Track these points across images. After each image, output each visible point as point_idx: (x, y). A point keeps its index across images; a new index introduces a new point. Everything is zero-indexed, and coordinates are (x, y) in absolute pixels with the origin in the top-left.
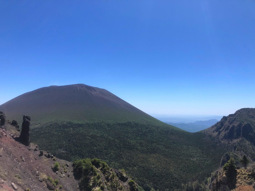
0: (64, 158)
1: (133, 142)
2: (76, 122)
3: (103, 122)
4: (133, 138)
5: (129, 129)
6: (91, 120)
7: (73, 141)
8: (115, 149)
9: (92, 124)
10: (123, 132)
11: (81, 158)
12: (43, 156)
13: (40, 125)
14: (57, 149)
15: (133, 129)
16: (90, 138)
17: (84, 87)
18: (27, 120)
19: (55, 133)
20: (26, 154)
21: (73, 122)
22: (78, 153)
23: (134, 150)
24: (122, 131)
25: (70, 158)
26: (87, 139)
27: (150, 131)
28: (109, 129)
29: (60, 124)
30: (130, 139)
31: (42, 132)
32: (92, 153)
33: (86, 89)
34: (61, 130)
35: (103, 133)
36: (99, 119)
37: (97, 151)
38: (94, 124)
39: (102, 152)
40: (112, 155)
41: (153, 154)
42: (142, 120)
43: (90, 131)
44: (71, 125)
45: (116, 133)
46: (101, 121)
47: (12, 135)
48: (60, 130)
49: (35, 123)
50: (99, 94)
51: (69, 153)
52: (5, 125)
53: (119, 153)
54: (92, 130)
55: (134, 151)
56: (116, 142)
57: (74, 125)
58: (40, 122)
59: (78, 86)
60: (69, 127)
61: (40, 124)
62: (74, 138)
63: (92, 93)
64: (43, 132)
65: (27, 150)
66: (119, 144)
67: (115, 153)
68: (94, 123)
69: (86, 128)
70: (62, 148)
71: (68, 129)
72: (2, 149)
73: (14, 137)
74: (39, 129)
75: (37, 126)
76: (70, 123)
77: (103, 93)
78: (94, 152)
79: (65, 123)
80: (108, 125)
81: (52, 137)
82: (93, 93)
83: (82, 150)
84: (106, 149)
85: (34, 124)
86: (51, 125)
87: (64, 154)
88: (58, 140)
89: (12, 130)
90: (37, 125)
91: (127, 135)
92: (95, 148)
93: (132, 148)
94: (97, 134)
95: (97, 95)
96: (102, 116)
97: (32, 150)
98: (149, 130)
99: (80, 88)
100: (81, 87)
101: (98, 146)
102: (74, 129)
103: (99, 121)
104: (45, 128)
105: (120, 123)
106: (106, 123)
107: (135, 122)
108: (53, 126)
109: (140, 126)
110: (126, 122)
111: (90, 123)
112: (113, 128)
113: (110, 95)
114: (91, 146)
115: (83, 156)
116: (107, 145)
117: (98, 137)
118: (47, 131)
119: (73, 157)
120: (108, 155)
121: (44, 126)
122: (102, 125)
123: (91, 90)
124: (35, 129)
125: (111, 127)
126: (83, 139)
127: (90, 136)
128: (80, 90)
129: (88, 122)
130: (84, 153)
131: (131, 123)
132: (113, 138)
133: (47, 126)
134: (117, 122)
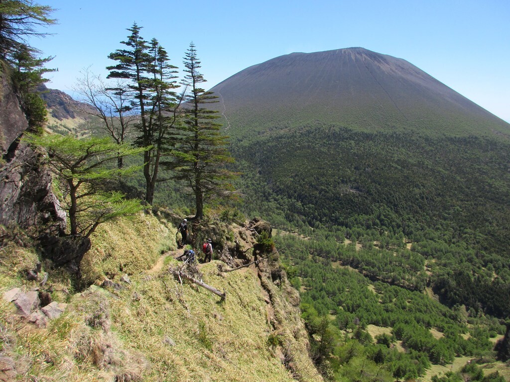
0: (357, 205)
2: (356, 128)
4: (496, 176)
5: (479, 154)
6: (386, 126)
7: (365, 170)
8: (461, 196)
9: (392, 136)
10: (465, 159)
11: (391, 208)
13: (287, 130)
14: (339, 183)
15: (489, 154)
16: (399, 167)
17: (364, 55)
19: (322, 149)
21: (351, 128)
22: (385, 199)
24: (462, 157)
25: (369, 207)
26: (392, 168)
28: (431, 150)
29: (327, 131)
30: (488, 176)
31: (297, 145)
32: (412, 202)
33: (369, 59)
34: (333, 144)
35: (421, 156)
36: (405, 127)
37: (422, 198)
38: (395, 135)
39: (433, 201)
40: (458, 210)
42: (499, 134)
43: (392, 150)
44: (349, 134)
45: (450, 160)
46: (410, 131)
48: (330, 144)
49: (277, 126)
50: (396, 69)
51: (366, 196)
53: (473, 208)
54: (395, 148)
56: (458, 181)
57: (356, 134)
58: (287, 125)
59: (350, 52)
60: (347, 139)
61: (286, 127)
62: (365, 164)
63: (381, 67)
64: (299, 144)
66: (467, 187)
67: (465, 207)
68: (397, 135)
69: (381, 144)
70: (346, 182)
71: (346, 142)
74: (288, 138)
75: (282, 132)
76: (347, 130)
77: (403, 68)
78: (417, 199)
79: (337, 130)
80: (427, 140)
81: (319, 158)
82: (384, 67)
83: (392, 192)
84: (439, 195)
85: (276, 128)
86: (309, 132)
87: (357, 197)
88: (334, 165)
90: (282, 129)
91: (479, 167)
92: (417, 191)
93: (503, 200)
94: (408, 157)
95: (391, 71)
96: (407, 120)
99: (356, 56)
100: (358, 53)
101: (422, 187)
102: (358, 144)
103: (404, 130)
104: (300, 137)
105: (451, 138)
106: (421, 135)
107: (487, 138)
108: (315, 135)
109: (501, 149)
110: (466, 135)
111: (386, 133)
112: (439, 147)
113: (419, 73)
114: (407, 186)
115: (395, 205)
116: (441, 187)
117: (415, 166)
118: (306, 144)
119: (375, 206)
120: (449, 210)
121: (295, 132)
122: (413, 138)
123: (379, 62)
124: (281, 137)
125: (435, 144)
126: (385, 167)
127: (396, 162)
128: (357, 60)
129: (382, 130)
130: (397, 199)
131: (479, 139)
132: (448, 170)
133: (302, 133)
134: (445, 135)
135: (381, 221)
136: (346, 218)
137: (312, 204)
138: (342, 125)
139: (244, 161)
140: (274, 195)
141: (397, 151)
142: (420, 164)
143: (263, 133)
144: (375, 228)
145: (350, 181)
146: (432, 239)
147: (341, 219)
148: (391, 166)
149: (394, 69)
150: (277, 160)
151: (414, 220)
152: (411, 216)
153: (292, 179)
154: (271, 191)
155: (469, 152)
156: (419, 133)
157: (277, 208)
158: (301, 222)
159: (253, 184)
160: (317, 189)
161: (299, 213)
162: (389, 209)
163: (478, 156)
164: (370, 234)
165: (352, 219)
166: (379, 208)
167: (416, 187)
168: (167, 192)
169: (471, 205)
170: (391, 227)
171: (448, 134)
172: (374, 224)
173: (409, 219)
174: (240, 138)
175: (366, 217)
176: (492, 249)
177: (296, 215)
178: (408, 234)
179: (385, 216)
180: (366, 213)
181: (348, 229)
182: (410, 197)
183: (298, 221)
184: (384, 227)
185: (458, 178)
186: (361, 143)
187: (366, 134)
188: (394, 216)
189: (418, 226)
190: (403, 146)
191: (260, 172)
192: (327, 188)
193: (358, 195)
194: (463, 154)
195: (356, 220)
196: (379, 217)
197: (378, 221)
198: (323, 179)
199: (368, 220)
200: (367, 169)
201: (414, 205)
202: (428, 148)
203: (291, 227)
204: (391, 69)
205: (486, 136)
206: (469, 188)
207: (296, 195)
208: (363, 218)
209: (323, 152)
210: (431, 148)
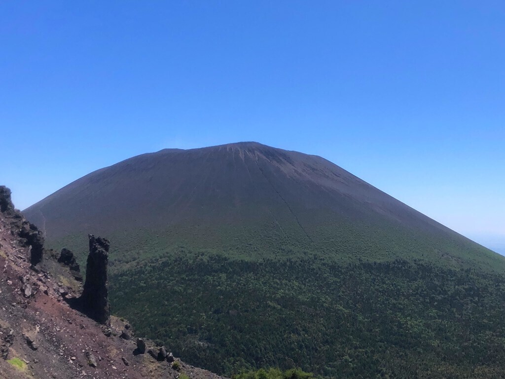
0: (203, 361)
1: (415, 325)
2: (235, 256)
3: (316, 259)
4: (415, 312)
5: (402, 284)
6: (281, 251)
7: (228, 312)
9: (284, 265)
10: (380, 291)
11: (252, 364)
12: (146, 355)
13: (134, 263)
14: (184, 334)
15: (414, 285)
16: (279, 307)
17: (257, 153)
18: (100, 249)
19: (177, 288)
20: (100, 345)
21: (227, 255)
22: (243, 350)
23: (419, 349)
24: (377, 290)
25: (219, 364)
26: (269, 309)
27: (470, 289)
28: (335, 282)
29: (191, 262)
30: (403, 314)
31: (142, 284)
32: (284, 353)
33: (265, 158)
34: (195, 280)
35: (319, 291)
36: (306, 250)
37: (301, 347)
38: (288, 263)
39: (316, 350)
40: (346, 360)
41: (483, 364)
42: (445, 256)
43: (278, 284)
44: (221, 265)
45: (358, 294)
46: (310, 256)
47: (62, 291)
48: (191, 281)
50: (304, 170)
51: (217, 348)
52: (44, 262)
53: (368, 357)
55: (419, 352)
56: (360, 321)
57: (231, 264)
58: (136, 256)
60: (215, 271)
61: (135, 260)
62: (230, 305)
63: (282, 169)
64: (145, 283)
65: (102, 335)
66: (368, 330)
67: (358, 356)
68: (291, 262)
69: (264, 276)
70: (196, 332)
71: (214, 276)
72: (38, 329)
73: (67, 296)
74: (132, 275)
75: (126, 267)
76: (219, 259)
77: (313, 169)
78: (293, 349)
79: (205, 259)
80: (334, 268)
81: (167, 300)
82: (286, 169)
83: (256, 341)
84: (327, 342)
85: (119, 261)
86: (165, 264)
87: (204, 350)
88: (186, 309)
89: (62, 277)
90: (127, 262)
91: (394, 301)
92: (294, 337)
93: (410, 343)
94: (300, 293)
95: (296, 174)
96: (312, 241)
97: (115, 335)
98: (467, 287)
99: (245, 154)
100: (249, 151)
101: (302, 332)
102: (231, 277)
103: (303, 256)
104: (150, 272)
105: (369, 264)
106: (325, 261)
107: (421, 262)
108: (172, 268)
109: (437, 276)
110: (391, 260)
111: (276, 260)
112: (348, 277)
113: (339, 175)
114: (281, 332)
115: (257, 359)
116: (332, 331)
117: (304, 305)
118: (156, 282)
119: (229, 361)
120: (336, 361)
122: (314, 266)
123: (279, 161)
124: (122, 275)
125: (342, 274)
126: (258, 307)
127: (277, 301)
128: (247, 159)
129: (272, 257)
130: (261, 351)
131: (408, 263)
132: (351, 308)
133: (154, 267)
134: (360, 260)
138: (214, 252)
141: (286, 285)
142: (313, 302)
145: (201, 329)
148: (266, 306)
149: (300, 171)
155: (388, 282)
156: (324, 260)
163: (399, 287)
166: (234, 362)
167: (294, 333)
169: (366, 352)
171: (365, 259)
182: (282, 347)
185: (361, 318)
186: (235, 277)
187: (247, 263)
190: (297, 278)
193: (205, 348)
194: (378, 285)
200: (230, 311)
201: (287, 358)
204: (296, 171)
205: (420, 260)
206: (370, 331)
209: (176, 291)
210: (335, 279)
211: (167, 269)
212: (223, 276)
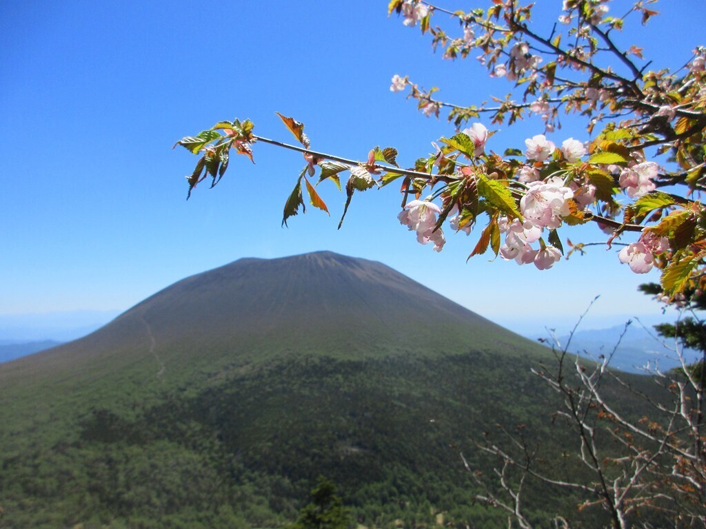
0: (364, 470)
2: (341, 356)
3: (409, 354)
4: (511, 400)
7: (363, 415)
9: (385, 362)
10: (473, 382)
11: (407, 467)
13: (249, 367)
14: (335, 441)
15: (498, 372)
16: (404, 406)
17: (333, 260)
19: (302, 392)
21: (333, 356)
22: (397, 455)
24: (470, 380)
25: (380, 472)
26: (396, 408)
28: (435, 376)
29: (304, 364)
30: (504, 402)
31: (268, 389)
32: (429, 453)
33: (341, 264)
34: (316, 383)
35: (424, 386)
36: (397, 347)
37: (440, 445)
38: (388, 361)
42: (500, 345)
43: (389, 382)
44: (333, 366)
45: (458, 386)
46: (404, 352)
48: (312, 383)
50: (374, 275)
51: (373, 454)
54: (393, 379)
56: (474, 413)
57: (342, 364)
58: (248, 360)
59: (317, 257)
60: (331, 372)
61: (247, 363)
62: (361, 407)
63: (356, 274)
64: (270, 388)
66: (485, 422)
68: (390, 359)
70: (345, 438)
71: (331, 377)
74: (253, 379)
75: (242, 371)
76: (330, 361)
77: (380, 273)
78: (435, 448)
79: (317, 361)
80: (426, 362)
82: (359, 273)
85: (233, 365)
86: (281, 368)
87: (362, 458)
88: (323, 413)
90: (241, 367)
92: (431, 436)
94: (411, 389)
95: (368, 278)
99: (324, 262)
100: (325, 258)
101: (436, 430)
102: (347, 378)
103: (397, 352)
104: (269, 376)
105: (453, 357)
106: (418, 356)
107: (490, 352)
108: (289, 371)
110: (467, 351)
111: (377, 358)
112: (442, 370)
113: (399, 278)
115: (411, 462)
116: (456, 425)
117: (421, 400)
118: (280, 386)
119: (387, 467)
121: (261, 369)
122: (410, 362)
123: (353, 267)
124: (243, 379)
125: (436, 367)
127: (399, 399)
128: (326, 266)
129: (372, 355)
130: (411, 453)
131: (482, 353)
132: (458, 400)
133: (270, 371)
134: (444, 354)
135: (398, 487)
136: (354, 492)
137: (305, 478)
138: (322, 353)
139: (193, 424)
140: (248, 472)
141: (395, 381)
142: (426, 397)
143: (215, 374)
144: (392, 500)
145: (349, 435)
146: (464, 503)
147: (348, 495)
148: (393, 406)
149: (371, 275)
150: (242, 415)
151: (437, 478)
152: (432, 473)
153: (270, 444)
154: (241, 466)
155: (475, 372)
156: (415, 355)
157: (256, 493)
158: (293, 510)
159: (212, 458)
160: (307, 455)
161: (289, 495)
162: (404, 468)
163: (486, 377)
164: (389, 511)
165: (361, 491)
166: (392, 468)
168: (76, 496)
170: (412, 496)
171: (447, 352)
172: (392, 494)
173: (431, 478)
174: (182, 385)
175: (379, 485)
176: (534, 504)
177: (285, 500)
178: (434, 501)
179: (403, 479)
180: (378, 479)
181: (359, 508)
182: (426, 446)
183: (289, 510)
184: (404, 497)
185: (473, 409)
186: (351, 377)
187: (354, 363)
188: (412, 477)
189: (445, 487)
190: (401, 374)
191: (220, 438)
192: (321, 450)
193: (362, 455)
194: (469, 376)
195: (366, 492)
196: (394, 483)
197: (394, 489)
198: (313, 438)
199: (382, 489)
200: (365, 414)
201: (433, 457)
202: (430, 374)
203: (281, 521)
204: (368, 276)
205: (488, 350)
206: (487, 422)
207: (280, 467)
208: (374, 487)
209: (304, 395)
210: (433, 373)
211: (285, 372)
212: (340, 376)
